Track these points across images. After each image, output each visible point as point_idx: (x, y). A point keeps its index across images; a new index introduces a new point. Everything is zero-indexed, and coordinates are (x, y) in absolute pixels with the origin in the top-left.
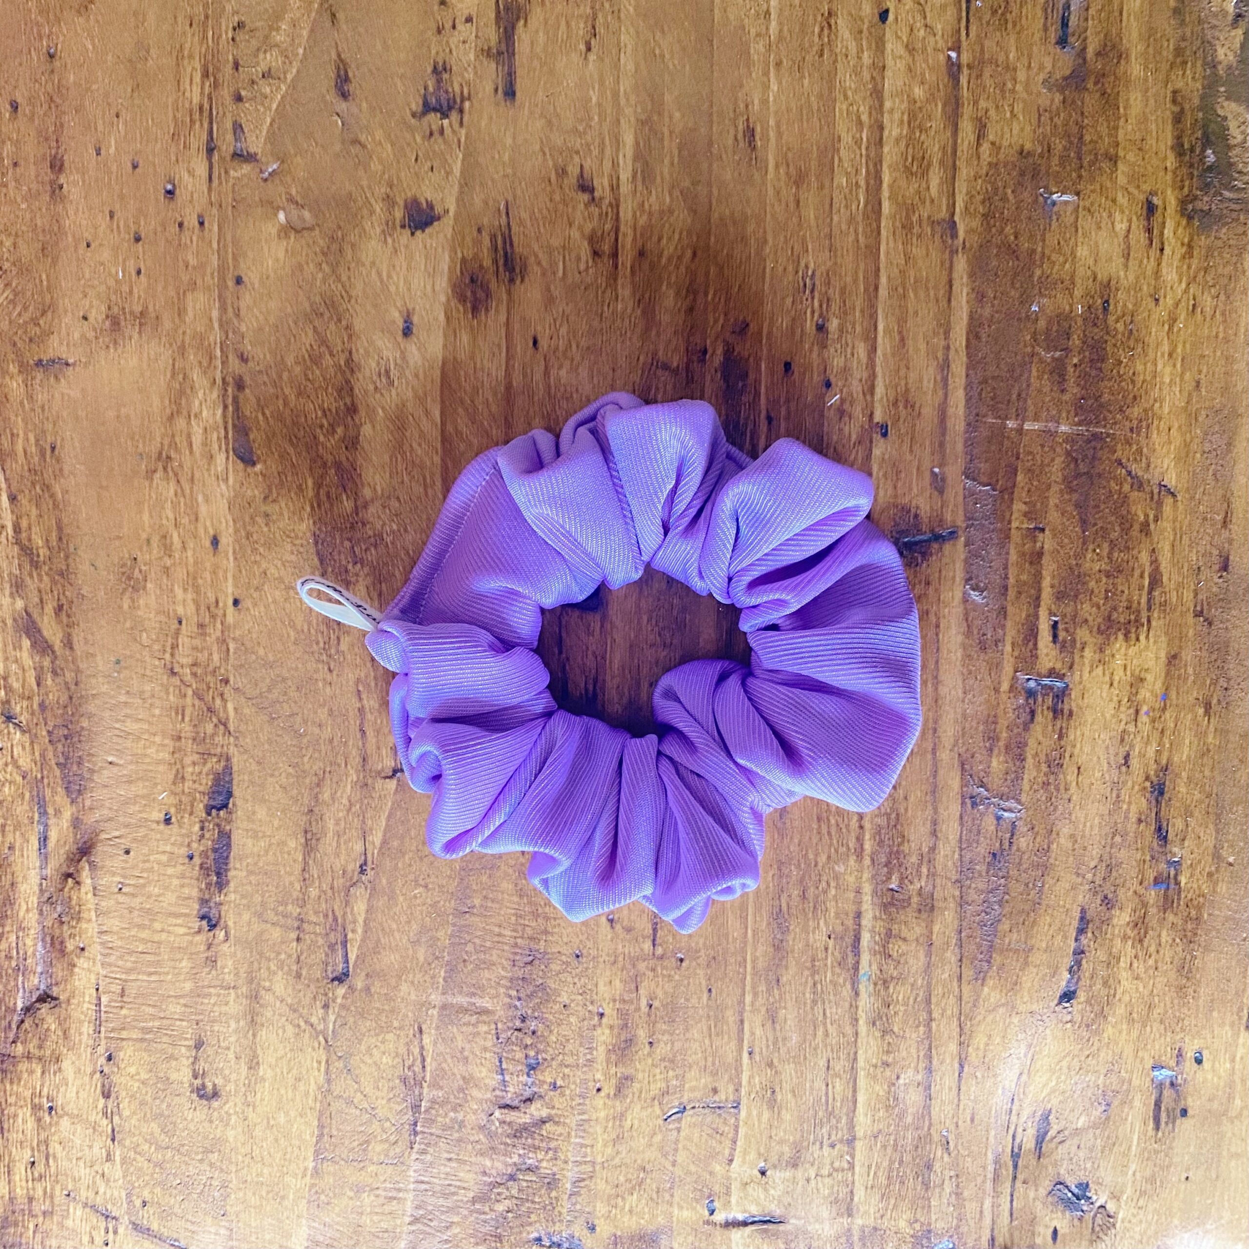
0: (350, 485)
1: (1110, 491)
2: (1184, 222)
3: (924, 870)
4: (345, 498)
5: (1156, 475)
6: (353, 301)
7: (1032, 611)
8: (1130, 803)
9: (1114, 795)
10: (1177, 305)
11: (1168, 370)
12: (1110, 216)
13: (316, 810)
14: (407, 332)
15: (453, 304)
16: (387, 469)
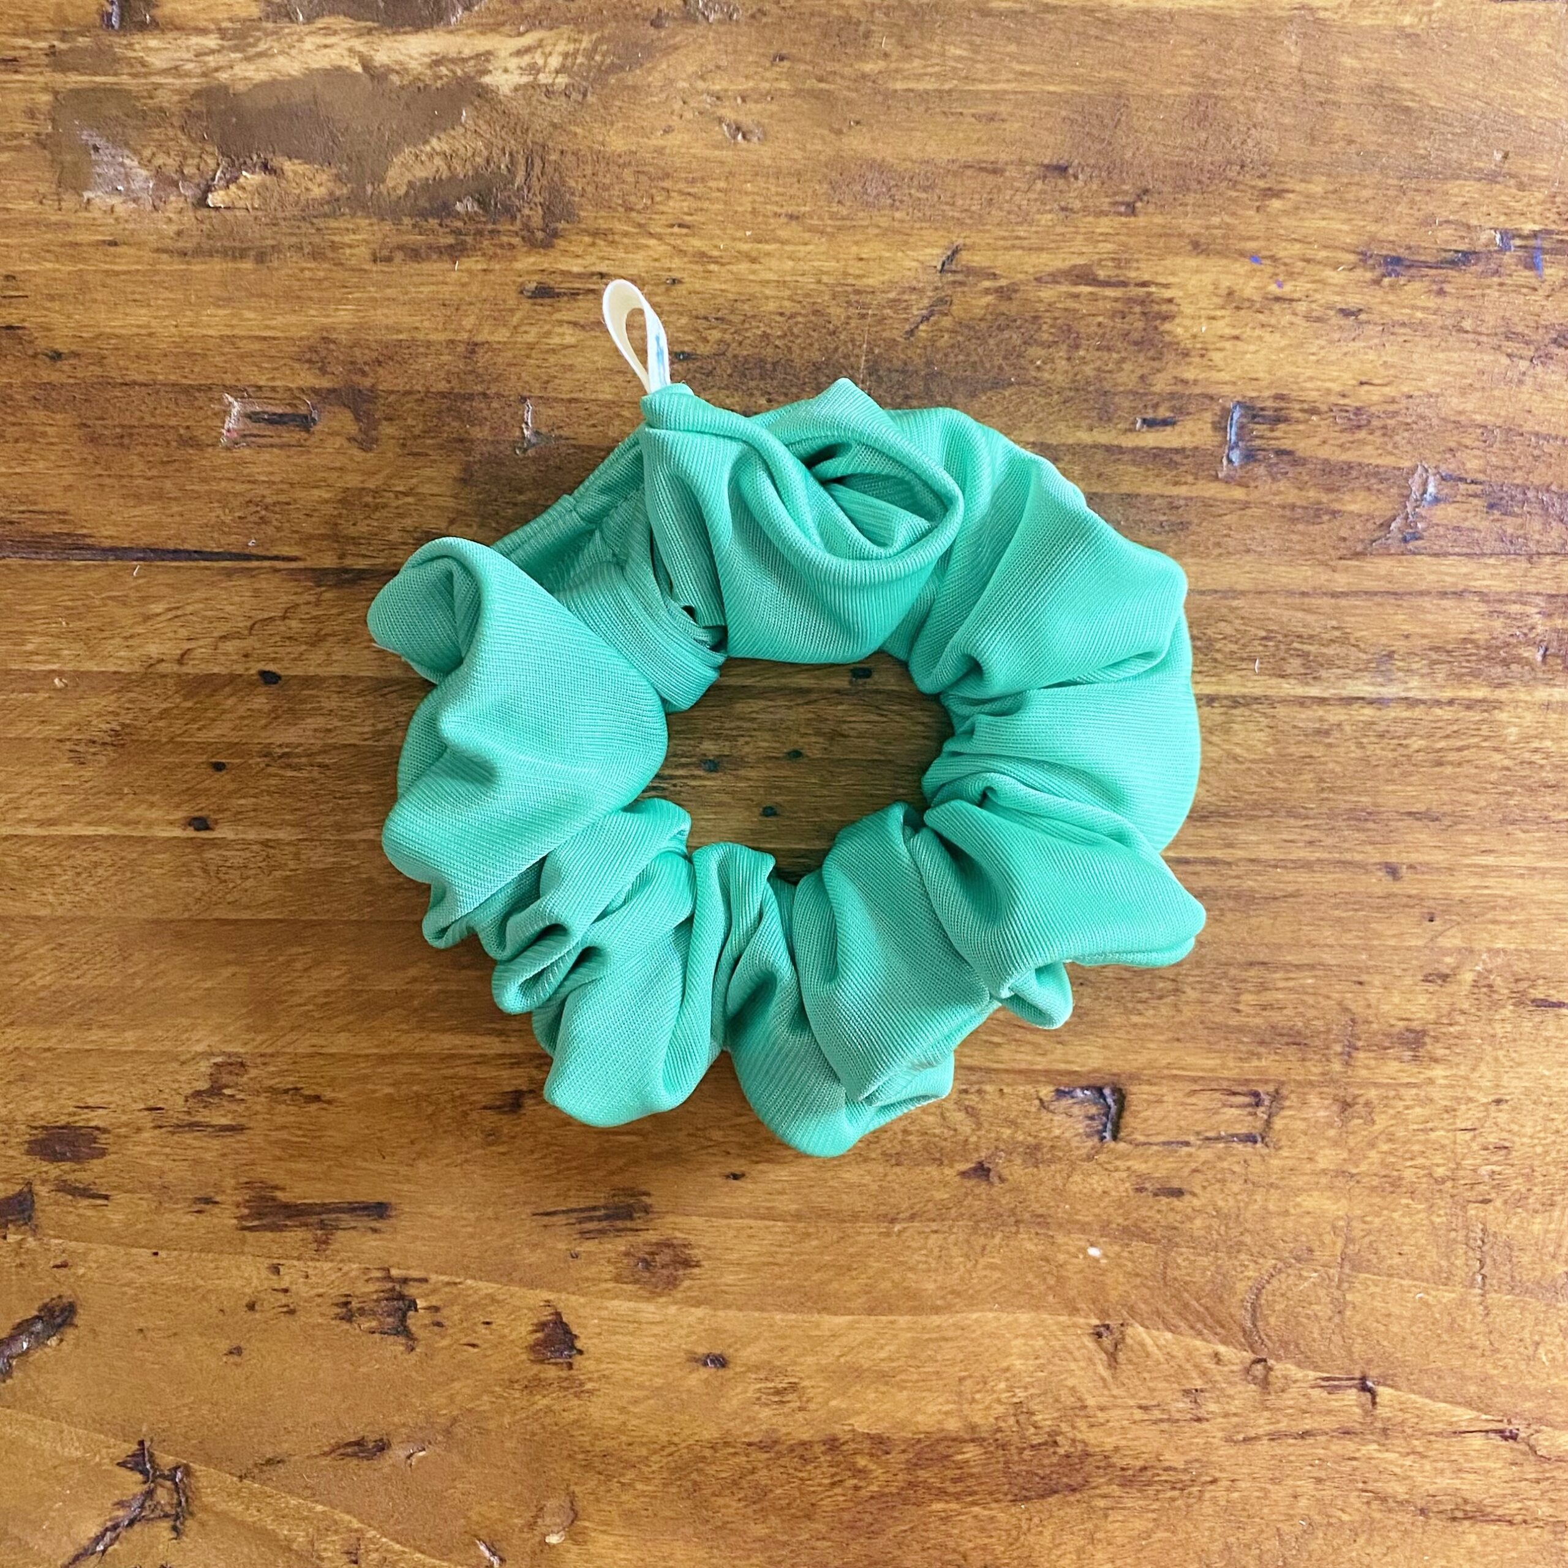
0: (940, 1448)
1: (952, 346)
2: (561, 243)
3: (1515, 608)
4: (960, 1457)
5: (926, 278)
6: (676, 1439)
7: (1126, 457)
8: (1414, 307)
9: (1402, 330)
10: (682, 253)
11: (774, 263)
12: (554, 351)
13: (1421, 1503)
14: (720, 1362)
15: (679, 1296)
16: (919, 1394)
